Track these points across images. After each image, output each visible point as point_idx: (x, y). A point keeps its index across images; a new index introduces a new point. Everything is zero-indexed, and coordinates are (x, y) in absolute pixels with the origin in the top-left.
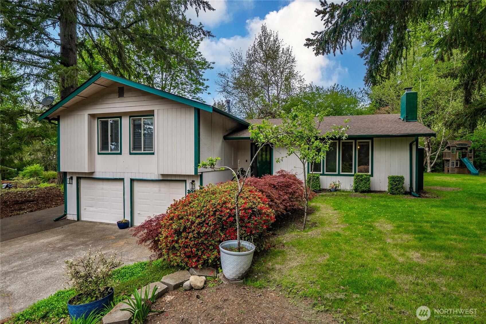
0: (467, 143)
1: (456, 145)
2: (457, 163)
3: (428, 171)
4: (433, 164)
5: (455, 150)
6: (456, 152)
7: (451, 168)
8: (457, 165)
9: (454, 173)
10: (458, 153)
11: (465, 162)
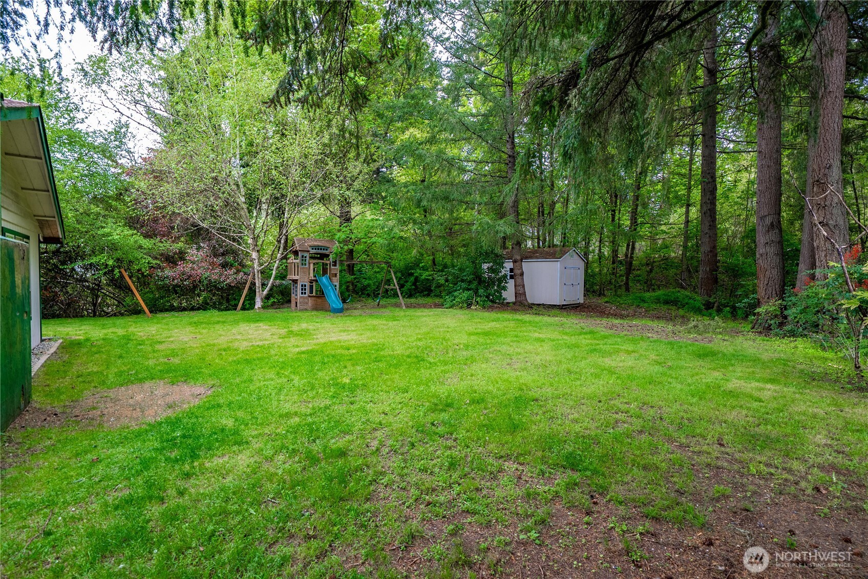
0: (328, 245)
1: (310, 249)
2: (311, 287)
3: (256, 307)
4: (268, 289)
5: (308, 259)
6: (309, 263)
7: (301, 297)
8: (311, 292)
9: (306, 310)
10: (312, 265)
11: (324, 285)
